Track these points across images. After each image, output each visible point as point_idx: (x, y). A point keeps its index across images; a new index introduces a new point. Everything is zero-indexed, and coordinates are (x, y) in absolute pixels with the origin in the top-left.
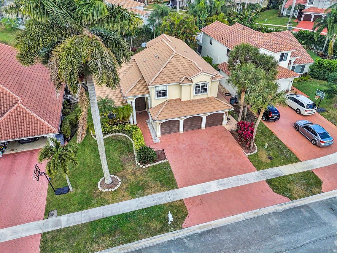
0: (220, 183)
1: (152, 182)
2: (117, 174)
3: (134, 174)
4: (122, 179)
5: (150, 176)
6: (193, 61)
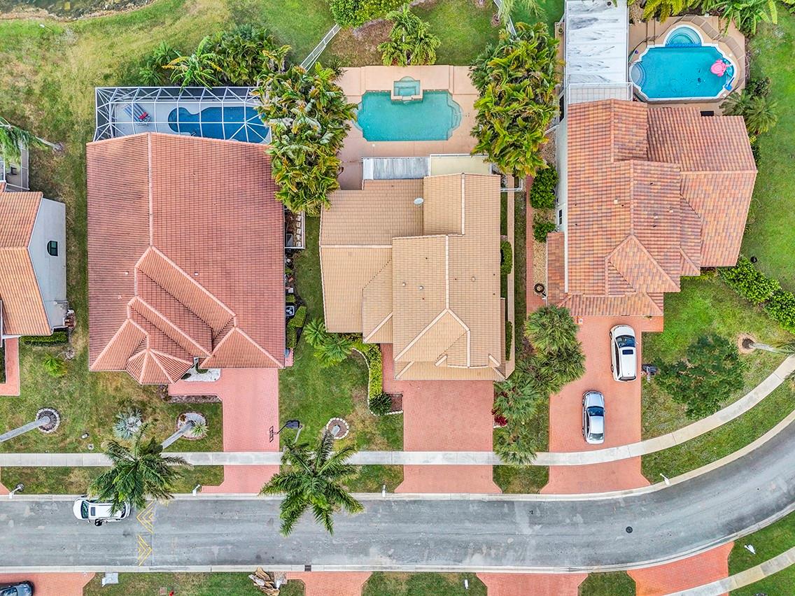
0: (446, 456)
1: (379, 436)
2: (347, 417)
3: (363, 421)
4: (350, 426)
5: (378, 429)
6: (468, 329)
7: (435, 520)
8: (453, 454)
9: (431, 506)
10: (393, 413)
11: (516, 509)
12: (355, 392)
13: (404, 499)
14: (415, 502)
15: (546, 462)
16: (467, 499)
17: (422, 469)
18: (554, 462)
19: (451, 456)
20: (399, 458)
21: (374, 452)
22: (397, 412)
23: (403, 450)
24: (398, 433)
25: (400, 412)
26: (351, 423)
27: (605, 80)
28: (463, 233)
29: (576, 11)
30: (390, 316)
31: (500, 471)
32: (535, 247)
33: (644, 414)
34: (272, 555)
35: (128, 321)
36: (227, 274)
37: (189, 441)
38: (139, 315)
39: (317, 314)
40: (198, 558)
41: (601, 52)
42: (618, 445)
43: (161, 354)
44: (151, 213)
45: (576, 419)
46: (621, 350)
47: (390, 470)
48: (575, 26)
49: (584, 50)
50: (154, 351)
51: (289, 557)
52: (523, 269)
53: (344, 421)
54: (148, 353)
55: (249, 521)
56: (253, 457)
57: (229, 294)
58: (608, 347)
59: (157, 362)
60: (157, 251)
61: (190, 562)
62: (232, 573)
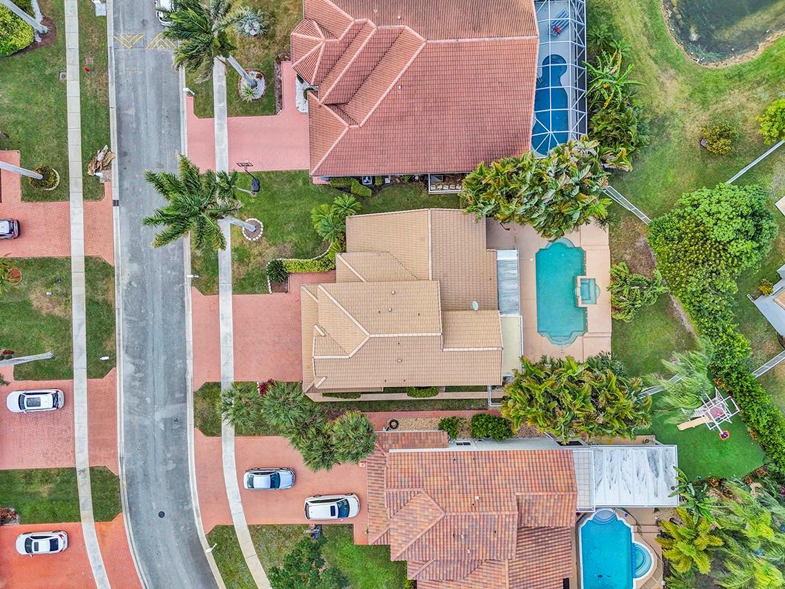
0: (228, 336)
1: (246, 271)
2: (264, 238)
3: (261, 254)
4: (255, 242)
5: (253, 270)
6: (350, 356)
7: (166, 326)
8: (231, 344)
9: (180, 322)
10: (269, 284)
11: (179, 405)
12: (289, 246)
13: (186, 296)
14: (183, 306)
15: (225, 434)
16: (188, 357)
17: (215, 312)
18: (225, 441)
19: (228, 341)
20: (226, 291)
21: (230, 266)
22: (270, 287)
23: (233, 294)
24: (250, 289)
25: (270, 290)
26: (258, 242)
27: (598, 485)
28: (444, 350)
29: (666, 456)
30: (364, 280)
31: (216, 389)
32: (434, 419)
33: (274, 527)
34: (127, 167)
35: (352, 21)
36: (401, 118)
37: (237, 82)
38: (358, 31)
39: (365, 207)
40: (123, 94)
41: (625, 481)
42: (243, 502)
43: (321, 54)
44: (460, 40)
45: (267, 462)
46: (335, 504)
47: (214, 282)
48: (650, 455)
49: (626, 464)
50: (323, 46)
51: (126, 184)
52: (413, 408)
53: (260, 236)
54: (321, 41)
55: (160, 144)
56: (223, 146)
57: (382, 120)
58: (338, 492)
59: (313, 50)
60: (421, 48)
61: (119, 86)
62: (109, 129)
